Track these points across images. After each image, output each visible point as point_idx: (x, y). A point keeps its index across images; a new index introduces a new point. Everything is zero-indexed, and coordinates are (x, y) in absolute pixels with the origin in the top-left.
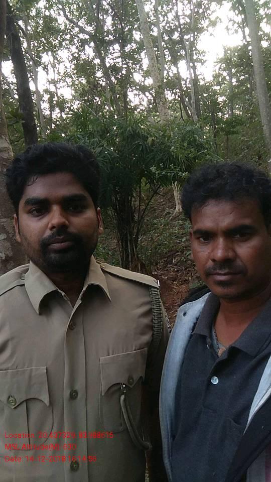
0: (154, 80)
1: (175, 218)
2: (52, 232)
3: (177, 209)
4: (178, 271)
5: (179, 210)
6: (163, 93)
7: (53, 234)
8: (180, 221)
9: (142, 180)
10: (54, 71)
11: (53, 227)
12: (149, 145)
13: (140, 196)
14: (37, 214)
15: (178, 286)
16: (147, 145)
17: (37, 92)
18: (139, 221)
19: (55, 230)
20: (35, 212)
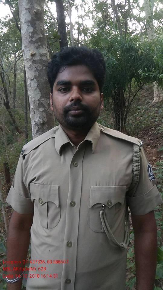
0: (146, 13)
1: (152, 106)
2: (71, 103)
3: (154, 100)
4: (151, 140)
5: (156, 101)
6: (152, 22)
7: (72, 104)
8: (156, 108)
9: (132, 79)
10: (82, 9)
11: (72, 100)
12: (139, 55)
13: (130, 90)
14: (63, 91)
15: (150, 149)
16: (138, 56)
17: (70, 24)
18: (128, 107)
19: (73, 101)
20: (62, 90)
